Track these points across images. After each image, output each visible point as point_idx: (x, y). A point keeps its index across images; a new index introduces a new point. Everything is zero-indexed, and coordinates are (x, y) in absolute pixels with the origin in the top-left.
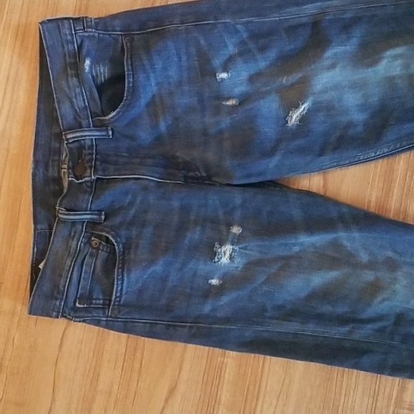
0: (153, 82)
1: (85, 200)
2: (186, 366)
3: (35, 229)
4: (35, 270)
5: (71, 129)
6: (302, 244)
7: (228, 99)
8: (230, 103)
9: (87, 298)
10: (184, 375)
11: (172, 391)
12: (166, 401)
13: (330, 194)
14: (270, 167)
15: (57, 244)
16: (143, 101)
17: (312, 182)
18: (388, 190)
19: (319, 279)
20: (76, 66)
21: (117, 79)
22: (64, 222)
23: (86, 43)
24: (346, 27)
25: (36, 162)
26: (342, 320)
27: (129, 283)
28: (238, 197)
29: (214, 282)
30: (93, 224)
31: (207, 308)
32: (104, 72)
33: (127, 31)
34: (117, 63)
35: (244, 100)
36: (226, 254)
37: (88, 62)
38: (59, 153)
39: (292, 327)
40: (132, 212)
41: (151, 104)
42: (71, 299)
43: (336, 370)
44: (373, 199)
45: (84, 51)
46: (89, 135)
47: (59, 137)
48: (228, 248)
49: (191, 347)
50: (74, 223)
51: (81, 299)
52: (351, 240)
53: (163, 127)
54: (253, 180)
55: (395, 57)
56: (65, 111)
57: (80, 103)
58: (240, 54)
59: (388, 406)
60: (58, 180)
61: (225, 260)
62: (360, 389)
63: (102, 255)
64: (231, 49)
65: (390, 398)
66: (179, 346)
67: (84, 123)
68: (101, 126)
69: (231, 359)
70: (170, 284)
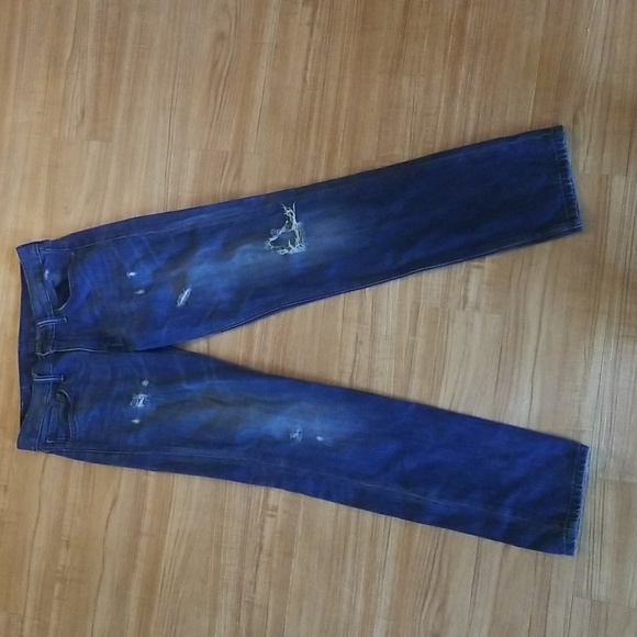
0: (88, 282)
1: (49, 367)
2: (123, 482)
3: (21, 390)
4: (22, 418)
5: (41, 319)
6: (191, 391)
7: (138, 290)
8: (140, 292)
9: (54, 436)
10: (122, 490)
11: (114, 502)
12: (111, 509)
13: (212, 353)
14: (162, 336)
15: (36, 400)
16: (83, 295)
17: (199, 346)
18: (250, 349)
19: (205, 415)
20: (42, 274)
21: (65, 282)
22: (37, 383)
23: (47, 258)
24: (212, 232)
25: (20, 343)
26: (221, 445)
27: (79, 424)
28: (140, 359)
29: (136, 421)
30: (56, 385)
31: (131, 441)
32: (57, 278)
33: (72, 247)
34: (64, 271)
35: (148, 289)
36: (140, 401)
37: (47, 272)
38: (35, 335)
39: (191, 451)
40: (82, 373)
41: (89, 297)
42: (43, 438)
43: (222, 483)
44: (241, 355)
45: (46, 263)
46: (51, 322)
47: (34, 324)
48: (142, 397)
49: (125, 469)
50: (44, 384)
51: (50, 437)
52: (220, 386)
53: (97, 313)
54: (151, 347)
55: (244, 252)
56: (37, 307)
57: (44, 300)
58: (143, 258)
59: (258, 509)
60: (33, 355)
61: (140, 405)
62: (238, 496)
63: (62, 405)
64: (137, 254)
65: (259, 503)
66: (118, 470)
67: (48, 314)
68: (57, 315)
69: (152, 478)
70: (106, 425)
